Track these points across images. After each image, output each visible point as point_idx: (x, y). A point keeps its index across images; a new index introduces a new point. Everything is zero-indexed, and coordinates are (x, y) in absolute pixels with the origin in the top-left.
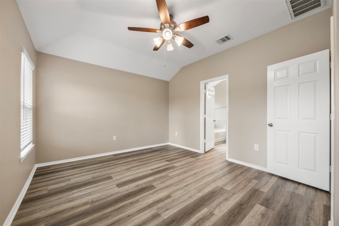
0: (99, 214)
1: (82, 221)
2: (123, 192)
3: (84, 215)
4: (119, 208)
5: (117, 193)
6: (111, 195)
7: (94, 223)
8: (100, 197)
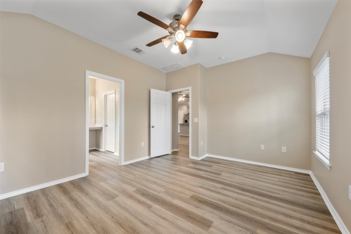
0: (254, 216)
1: (270, 223)
2: (216, 214)
3: (267, 226)
4: (236, 207)
5: (222, 219)
6: (229, 222)
7: (262, 214)
8: (240, 230)
